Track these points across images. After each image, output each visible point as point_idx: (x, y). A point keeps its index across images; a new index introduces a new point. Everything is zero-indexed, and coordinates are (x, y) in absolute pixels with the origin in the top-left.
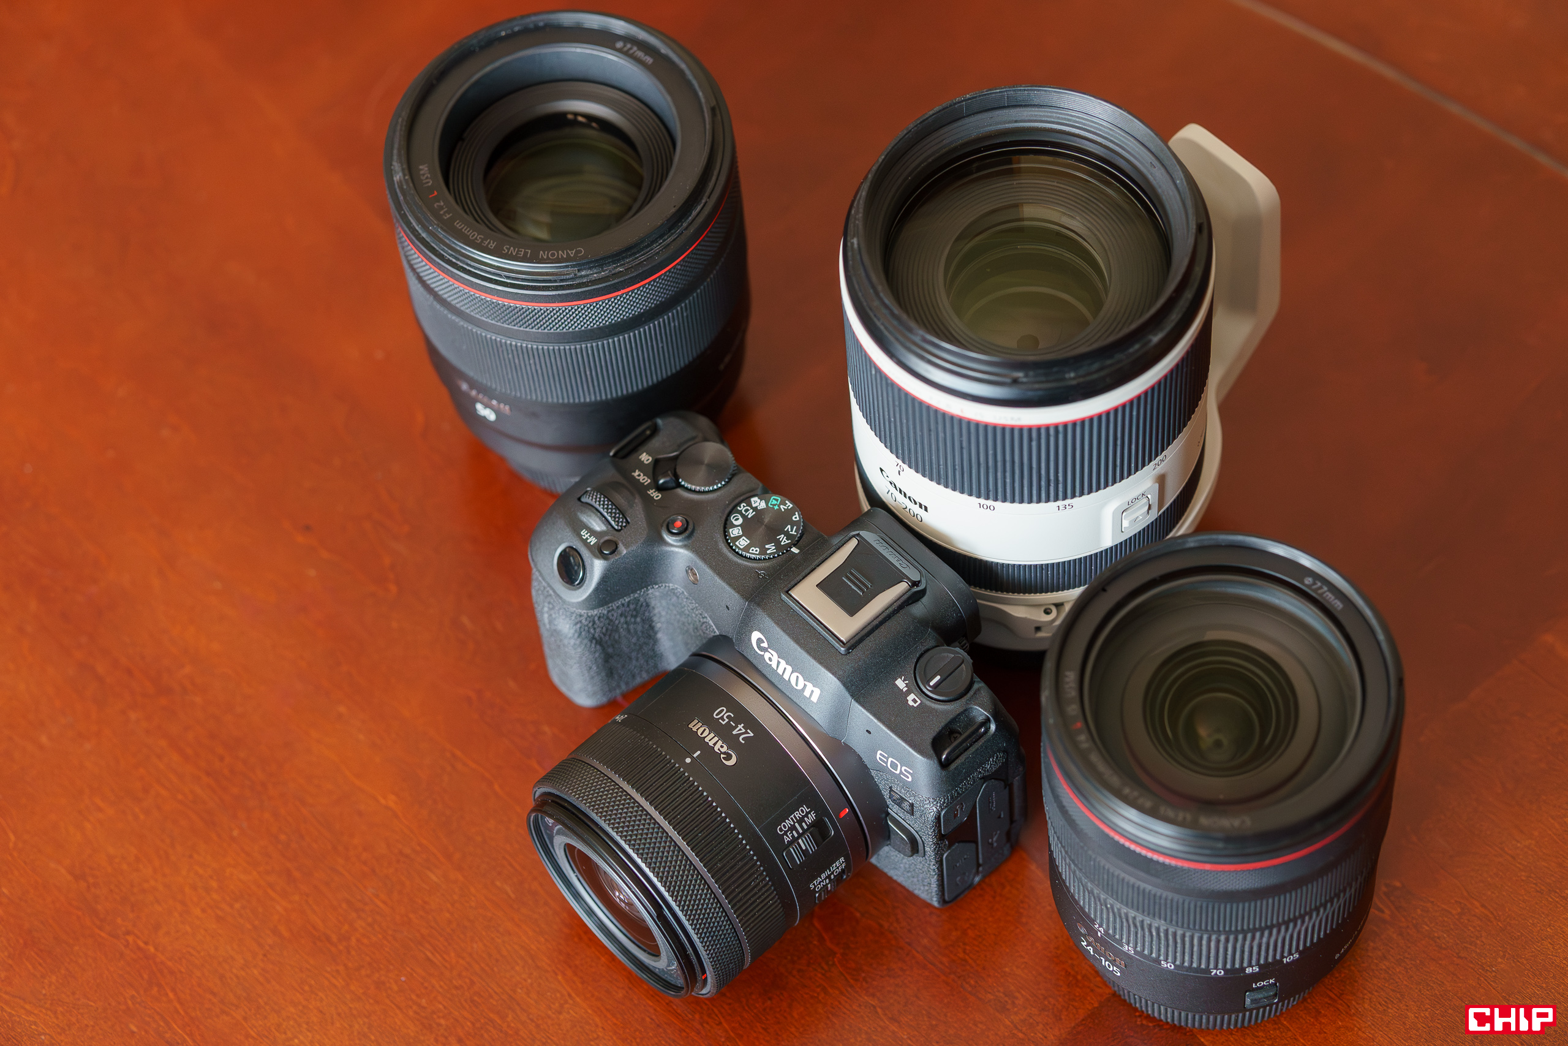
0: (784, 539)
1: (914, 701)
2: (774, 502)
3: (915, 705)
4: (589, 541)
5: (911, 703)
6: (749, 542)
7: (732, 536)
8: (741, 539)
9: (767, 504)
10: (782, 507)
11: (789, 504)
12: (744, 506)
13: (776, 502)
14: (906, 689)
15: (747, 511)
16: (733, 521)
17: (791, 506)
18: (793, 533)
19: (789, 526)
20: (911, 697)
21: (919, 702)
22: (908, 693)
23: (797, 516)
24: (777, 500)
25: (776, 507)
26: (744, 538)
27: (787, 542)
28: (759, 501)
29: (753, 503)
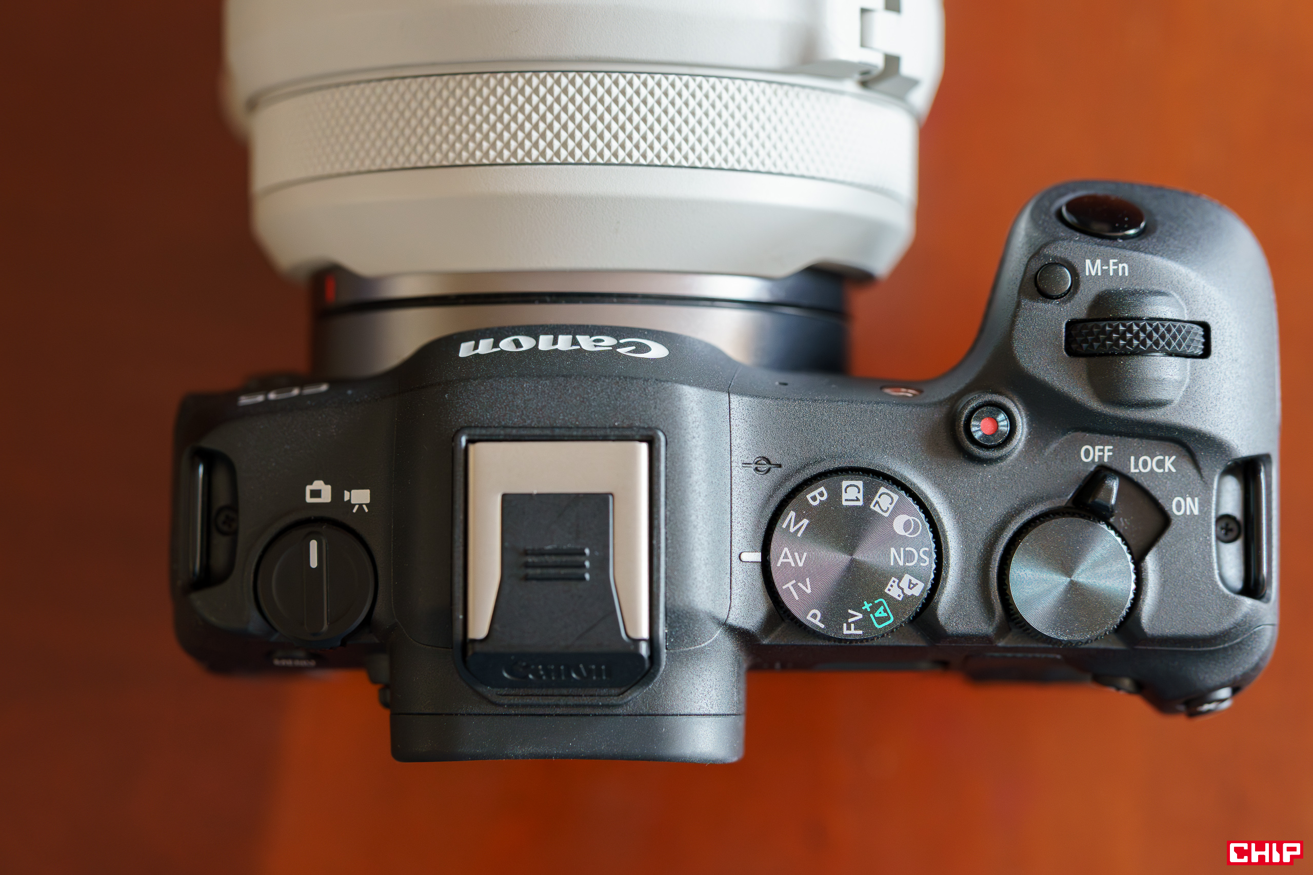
0: (791, 560)
1: (316, 493)
2: (880, 614)
3: (308, 488)
4: (1098, 262)
5: (318, 485)
6: (844, 503)
7: (882, 490)
8: (861, 496)
9: (890, 600)
10: (860, 616)
11: (853, 631)
12: (920, 559)
13: (877, 615)
14: (346, 498)
15: (909, 556)
16: (911, 518)
17: (845, 632)
18: (789, 585)
19: (809, 591)
20: (326, 496)
21: (309, 499)
22: (337, 494)
23: (817, 622)
24: (880, 620)
25: (867, 606)
26: (860, 503)
27: (781, 560)
28: (909, 592)
29: (914, 581)
